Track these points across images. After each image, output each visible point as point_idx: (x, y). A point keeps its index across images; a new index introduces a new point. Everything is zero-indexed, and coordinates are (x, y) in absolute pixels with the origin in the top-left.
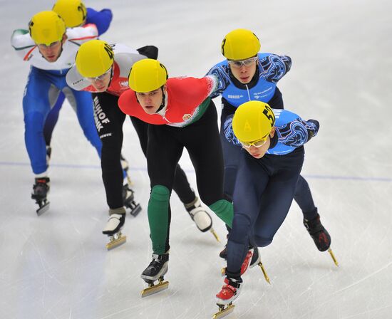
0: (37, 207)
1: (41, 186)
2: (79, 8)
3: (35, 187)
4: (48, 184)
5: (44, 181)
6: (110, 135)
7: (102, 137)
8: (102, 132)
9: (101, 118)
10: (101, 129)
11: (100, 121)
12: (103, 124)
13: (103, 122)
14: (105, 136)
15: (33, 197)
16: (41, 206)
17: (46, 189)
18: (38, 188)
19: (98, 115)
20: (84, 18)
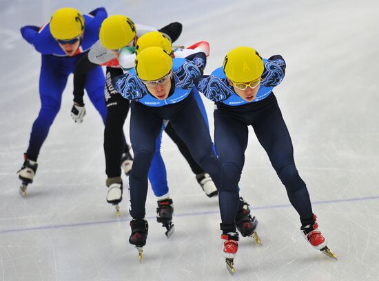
0: (165, 229)
1: (165, 208)
2: (77, 18)
3: (158, 211)
4: (171, 205)
5: (167, 203)
6: (116, 104)
7: (108, 105)
8: (110, 101)
9: (110, 89)
10: (109, 99)
11: (109, 92)
12: (111, 95)
13: (112, 92)
14: (111, 104)
15: (159, 220)
16: (168, 229)
17: (171, 210)
18: (163, 211)
19: (108, 88)
20: (82, 28)
